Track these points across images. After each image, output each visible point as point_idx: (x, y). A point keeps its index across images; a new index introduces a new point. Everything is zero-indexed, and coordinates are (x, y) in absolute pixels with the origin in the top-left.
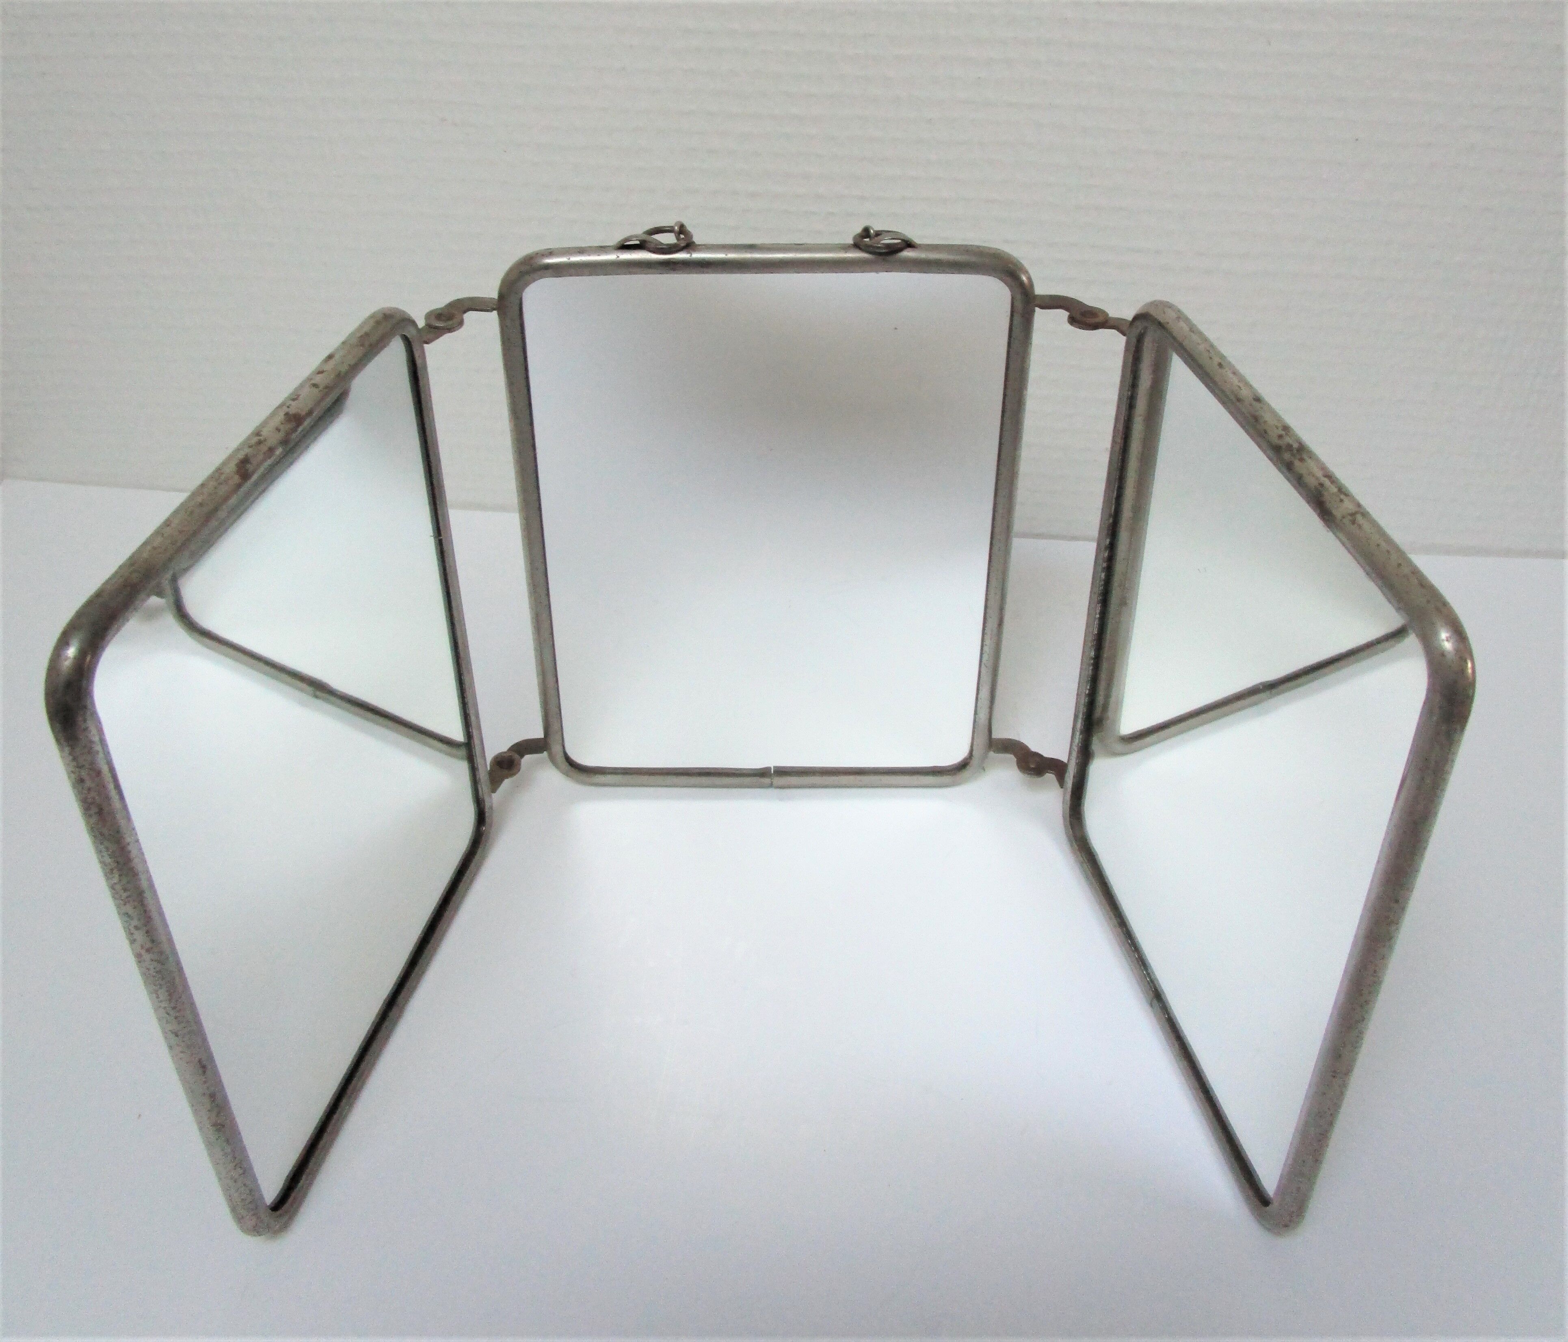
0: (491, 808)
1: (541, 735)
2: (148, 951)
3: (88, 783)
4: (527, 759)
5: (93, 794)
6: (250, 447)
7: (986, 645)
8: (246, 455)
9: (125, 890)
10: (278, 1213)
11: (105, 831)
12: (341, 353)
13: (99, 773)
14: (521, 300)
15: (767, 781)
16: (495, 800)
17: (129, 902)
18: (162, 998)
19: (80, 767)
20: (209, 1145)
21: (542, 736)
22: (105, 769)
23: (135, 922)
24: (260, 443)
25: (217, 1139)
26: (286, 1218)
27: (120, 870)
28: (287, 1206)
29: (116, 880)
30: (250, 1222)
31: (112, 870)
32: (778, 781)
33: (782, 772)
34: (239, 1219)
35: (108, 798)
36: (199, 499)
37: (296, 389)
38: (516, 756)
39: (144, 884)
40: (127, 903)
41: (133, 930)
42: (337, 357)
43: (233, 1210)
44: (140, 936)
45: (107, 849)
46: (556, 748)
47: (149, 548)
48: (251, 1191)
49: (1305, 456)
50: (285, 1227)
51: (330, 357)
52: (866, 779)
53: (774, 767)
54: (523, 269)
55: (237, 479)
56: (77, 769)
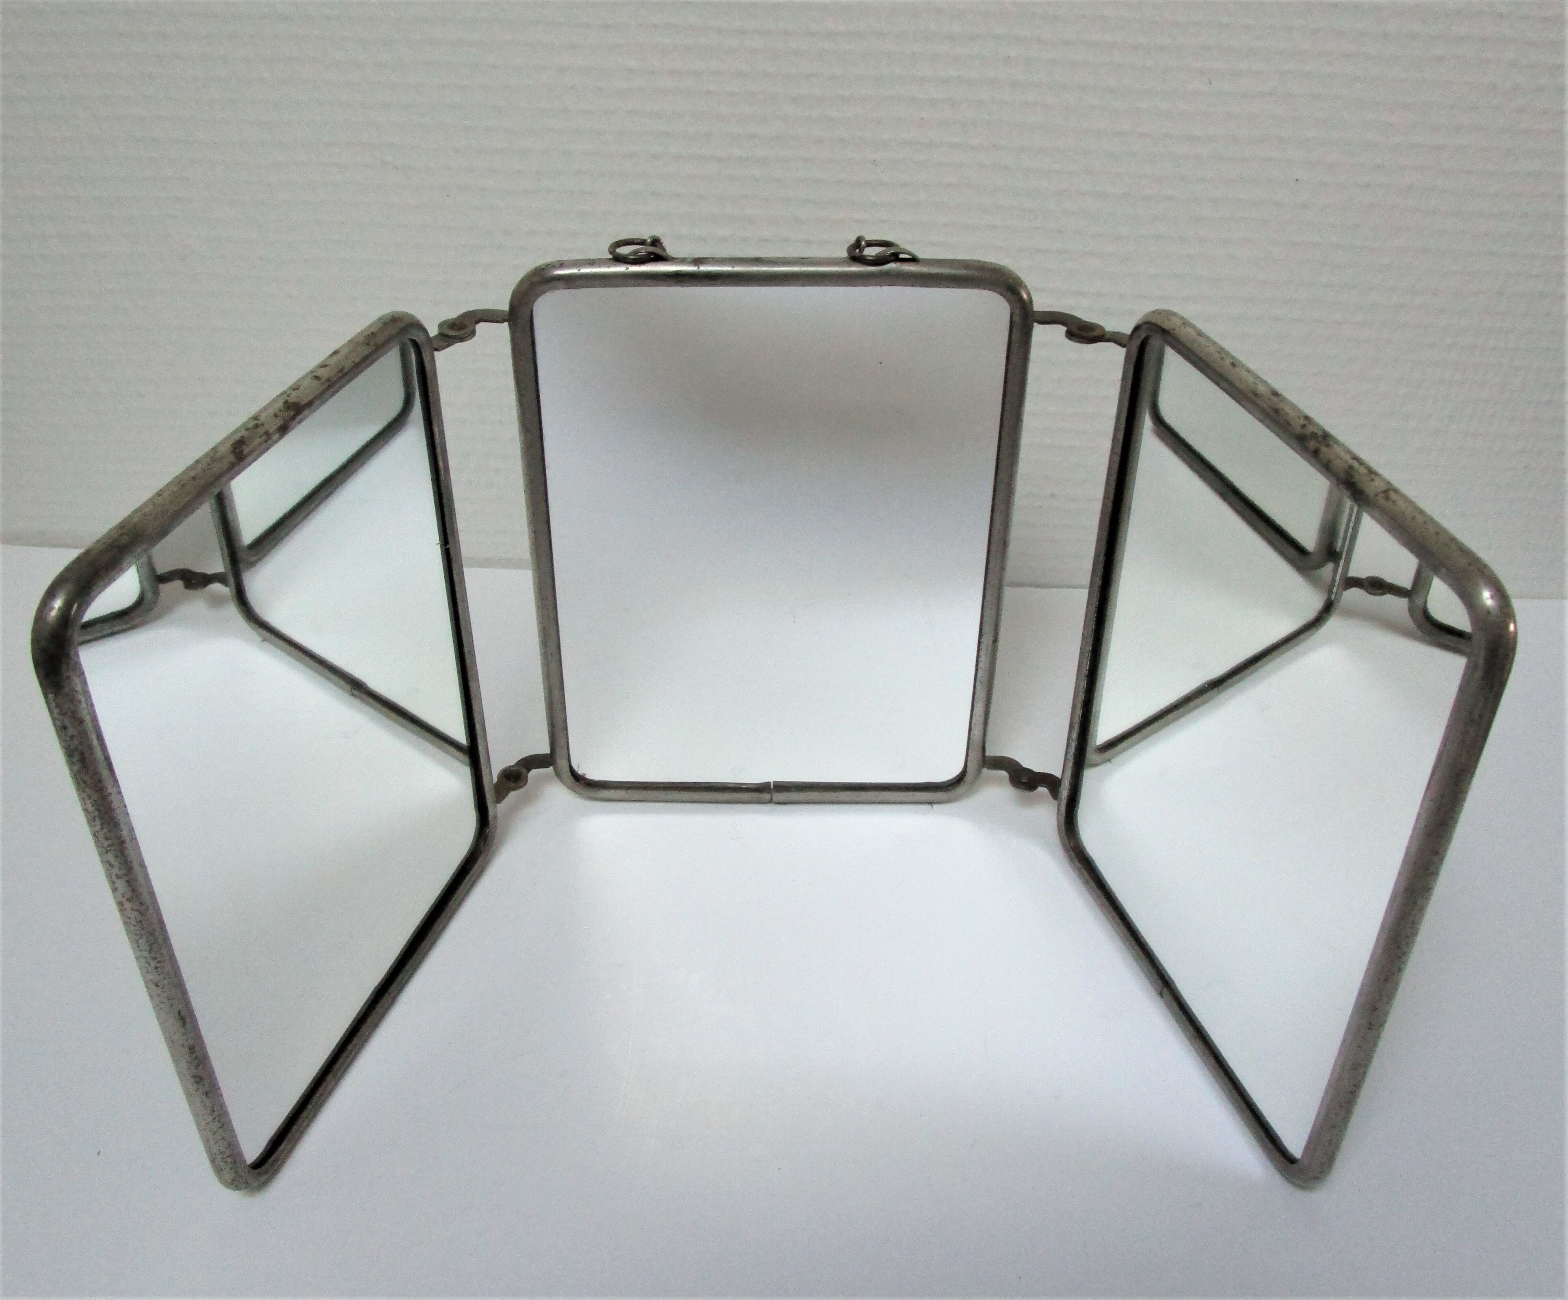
0: (495, 817)
1: (547, 750)
2: (128, 900)
3: (71, 731)
4: (534, 773)
5: (76, 742)
6: (247, 430)
7: (981, 661)
8: (242, 437)
9: (107, 839)
10: (258, 1170)
11: (86, 778)
12: (346, 351)
13: (81, 722)
14: (532, 311)
15: (767, 796)
16: (497, 810)
17: (110, 851)
18: (142, 947)
19: (63, 714)
20: (188, 1095)
21: (549, 752)
22: (88, 719)
23: (116, 871)
24: (256, 426)
25: (196, 1091)
26: (264, 1178)
27: (101, 818)
28: (266, 1166)
29: (98, 828)
30: (228, 1176)
31: (94, 818)
32: (777, 796)
33: (782, 787)
34: (218, 1171)
35: (90, 747)
36: (192, 473)
37: (299, 380)
38: (524, 770)
39: (125, 833)
40: (109, 852)
41: (114, 878)
42: (342, 353)
43: (213, 1161)
44: (121, 884)
45: (90, 797)
46: (562, 763)
47: (139, 514)
48: (229, 1145)
49: (1331, 443)
50: (263, 1185)
51: (336, 353)
52: (863, 795)
53: (774, 782)
54: (535, 279)
55: (231, 458)
56: (61, 716)
